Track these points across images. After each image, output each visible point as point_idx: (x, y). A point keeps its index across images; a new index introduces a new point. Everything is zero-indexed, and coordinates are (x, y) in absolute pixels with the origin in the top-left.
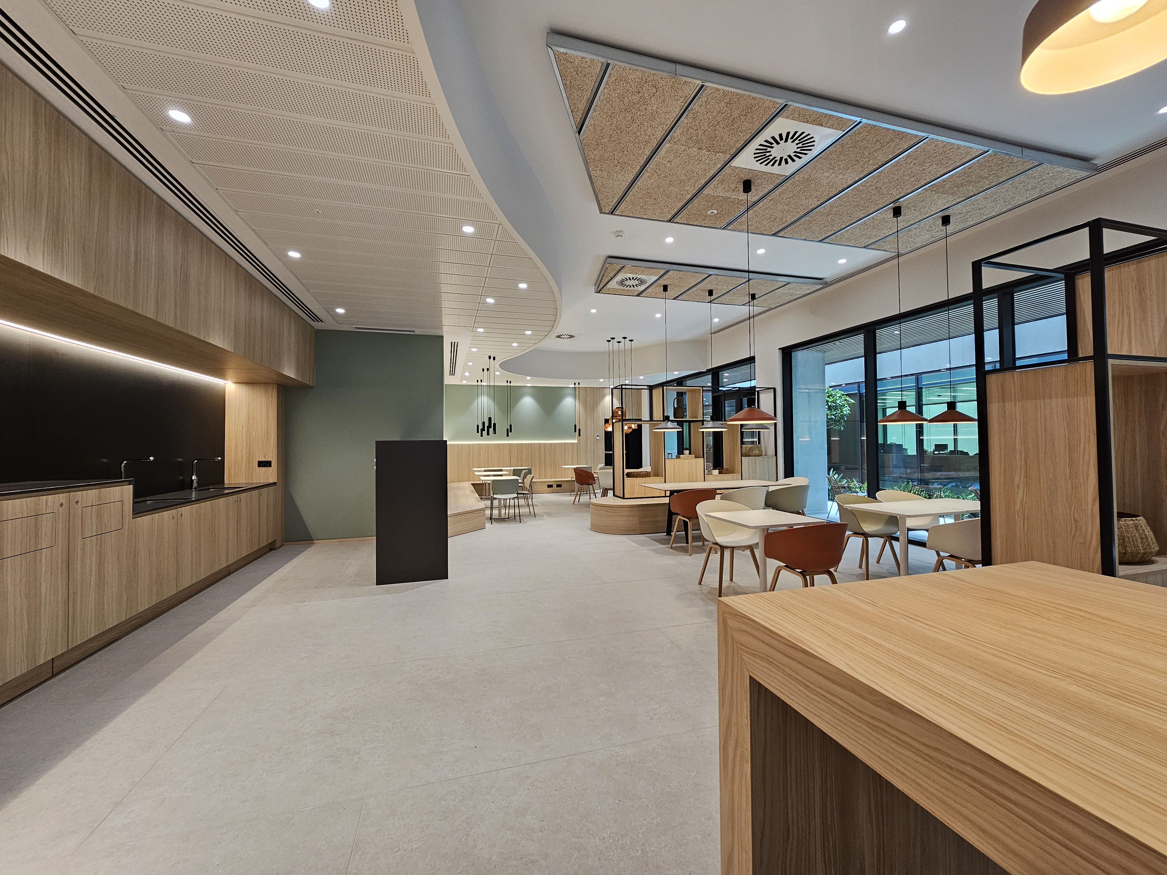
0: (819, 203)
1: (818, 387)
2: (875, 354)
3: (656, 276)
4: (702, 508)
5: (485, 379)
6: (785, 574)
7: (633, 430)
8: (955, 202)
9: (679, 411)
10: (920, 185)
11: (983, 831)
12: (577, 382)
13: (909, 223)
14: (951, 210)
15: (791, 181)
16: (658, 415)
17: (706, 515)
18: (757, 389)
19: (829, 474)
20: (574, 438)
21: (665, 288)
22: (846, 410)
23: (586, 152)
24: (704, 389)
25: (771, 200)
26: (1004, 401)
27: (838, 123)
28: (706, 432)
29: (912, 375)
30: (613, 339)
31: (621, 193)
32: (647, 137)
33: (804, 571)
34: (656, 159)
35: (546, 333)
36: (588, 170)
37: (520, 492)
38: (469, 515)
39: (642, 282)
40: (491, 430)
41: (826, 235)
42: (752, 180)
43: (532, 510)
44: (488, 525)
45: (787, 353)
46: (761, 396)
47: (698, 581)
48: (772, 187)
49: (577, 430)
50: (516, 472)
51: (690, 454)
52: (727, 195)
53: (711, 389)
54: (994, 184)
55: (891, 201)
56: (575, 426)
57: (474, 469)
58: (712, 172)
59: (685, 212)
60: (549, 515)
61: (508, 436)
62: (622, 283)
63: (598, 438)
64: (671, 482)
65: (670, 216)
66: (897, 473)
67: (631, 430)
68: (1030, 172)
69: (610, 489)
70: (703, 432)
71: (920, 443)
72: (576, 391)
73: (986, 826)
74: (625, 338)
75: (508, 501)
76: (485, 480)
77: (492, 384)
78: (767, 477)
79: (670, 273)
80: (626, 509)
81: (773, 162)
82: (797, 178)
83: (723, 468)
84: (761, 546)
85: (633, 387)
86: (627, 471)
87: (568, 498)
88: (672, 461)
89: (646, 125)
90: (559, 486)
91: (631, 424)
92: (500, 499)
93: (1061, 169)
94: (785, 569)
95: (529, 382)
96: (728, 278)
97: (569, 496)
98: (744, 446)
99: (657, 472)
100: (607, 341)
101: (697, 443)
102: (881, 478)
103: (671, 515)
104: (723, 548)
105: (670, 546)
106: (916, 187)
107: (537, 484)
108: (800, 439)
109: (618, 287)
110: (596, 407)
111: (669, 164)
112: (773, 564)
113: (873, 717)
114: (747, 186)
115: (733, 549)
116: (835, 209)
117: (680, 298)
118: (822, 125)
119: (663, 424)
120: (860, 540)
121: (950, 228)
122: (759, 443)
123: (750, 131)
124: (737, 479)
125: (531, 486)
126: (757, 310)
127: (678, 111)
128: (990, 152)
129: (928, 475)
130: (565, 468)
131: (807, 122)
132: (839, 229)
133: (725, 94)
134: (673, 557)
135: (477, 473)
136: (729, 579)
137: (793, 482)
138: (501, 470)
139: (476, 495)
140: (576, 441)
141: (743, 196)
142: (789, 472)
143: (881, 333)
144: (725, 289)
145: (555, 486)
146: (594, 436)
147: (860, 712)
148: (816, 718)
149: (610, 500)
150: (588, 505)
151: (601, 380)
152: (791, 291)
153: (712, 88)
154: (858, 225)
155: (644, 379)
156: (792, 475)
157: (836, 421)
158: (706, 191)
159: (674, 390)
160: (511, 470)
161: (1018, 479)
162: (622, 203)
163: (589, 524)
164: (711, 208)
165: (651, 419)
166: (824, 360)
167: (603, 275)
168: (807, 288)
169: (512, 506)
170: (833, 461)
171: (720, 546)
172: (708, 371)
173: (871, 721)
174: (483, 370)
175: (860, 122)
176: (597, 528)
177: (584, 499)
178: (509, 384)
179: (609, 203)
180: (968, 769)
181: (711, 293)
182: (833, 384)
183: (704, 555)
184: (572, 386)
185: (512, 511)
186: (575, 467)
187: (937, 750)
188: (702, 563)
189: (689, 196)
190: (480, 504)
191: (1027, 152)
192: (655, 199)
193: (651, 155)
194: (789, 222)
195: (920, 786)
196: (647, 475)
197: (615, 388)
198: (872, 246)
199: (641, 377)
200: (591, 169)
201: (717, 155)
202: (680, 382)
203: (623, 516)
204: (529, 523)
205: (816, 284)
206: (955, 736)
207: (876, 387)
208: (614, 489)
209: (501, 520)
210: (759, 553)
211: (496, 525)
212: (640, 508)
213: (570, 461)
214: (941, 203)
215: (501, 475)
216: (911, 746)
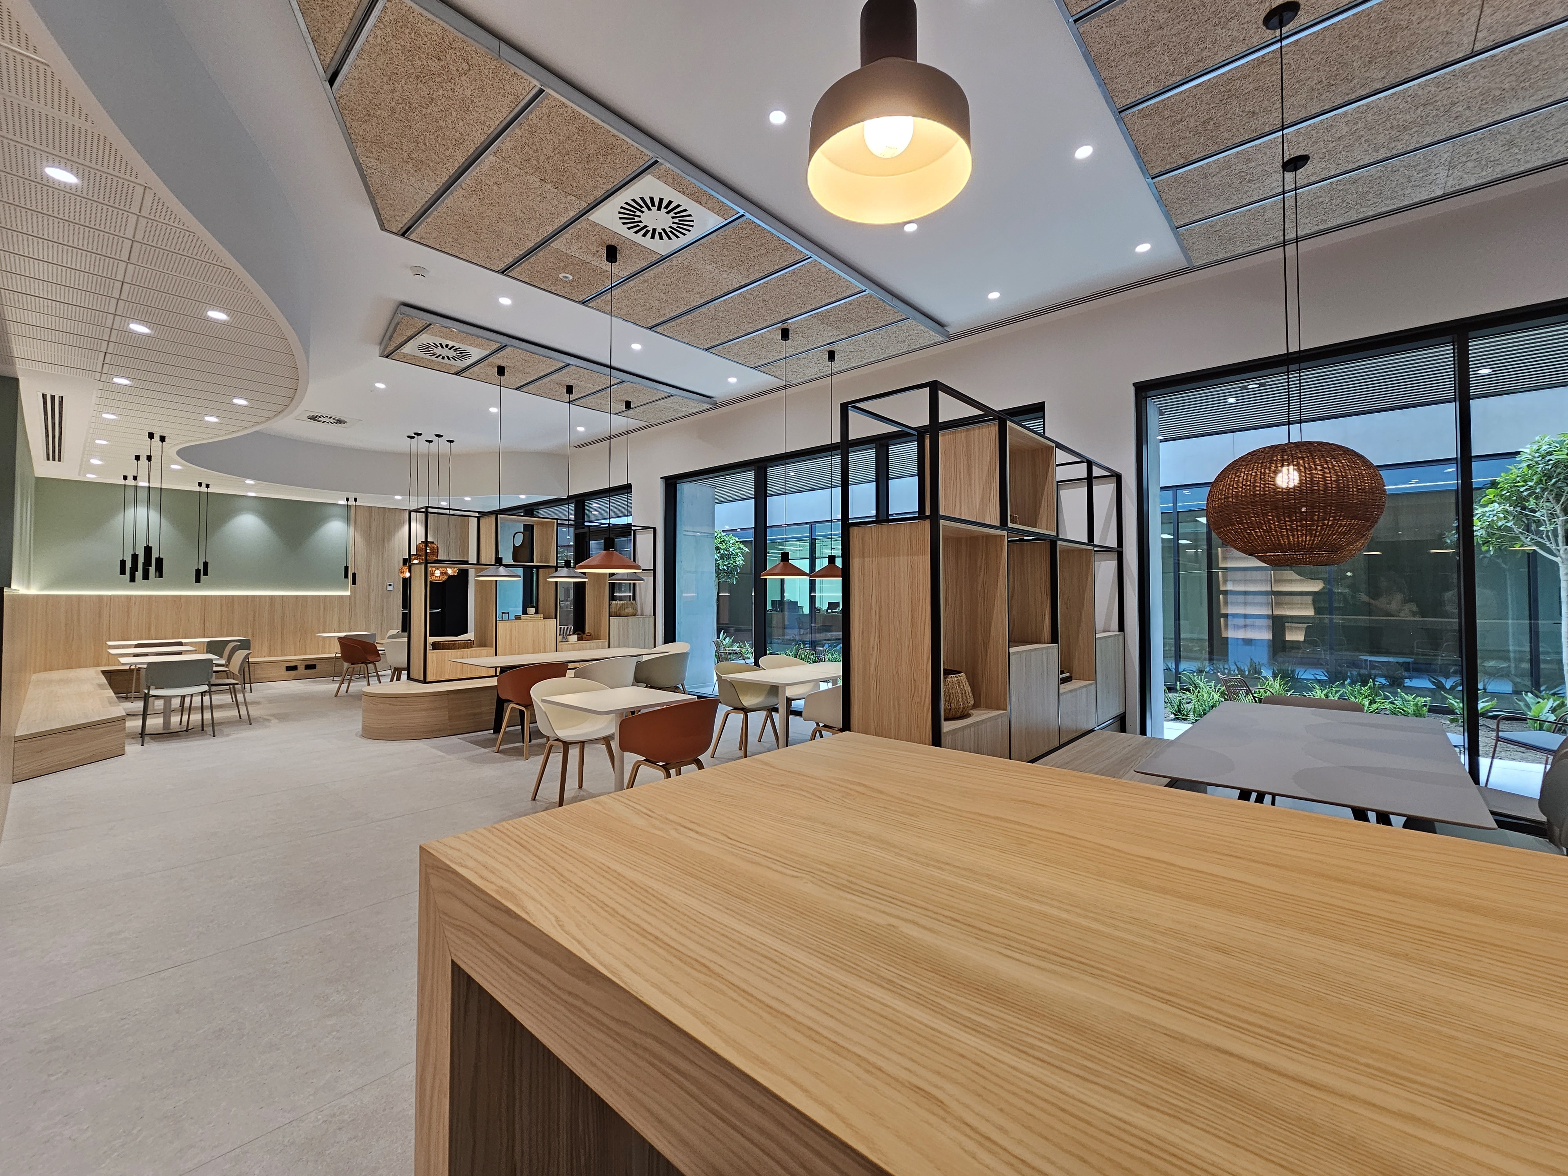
0: (702, 301)
1: (706, 529)
2: (766, 496)
3: (485, 349)
4: (539, 691)
5: (143, 474)
6: (646, 771)
7: (450, 577)
8: (839, 338)
9: (523, 553)
10: (806, 310)
11: (660, 1121)
12: (352, 497)
13: (798, 351)
14: (835, 345)
15: (667, 264)
16: (488, 556)
17: (543, 701)
18: (633, 528)
19: (718, 637)
20: (345, 588)
21: (501, 371)
22: (740, 561)
23: (348, 120)
24: (559, 522)
25: (645, 281)
26: (863, 557)
27: (720, 209)
28: (561, 582)
29: (806, 523)
30: (419, 434)
31: (417, 207)
32: (458, 134)
33: (667, 764)
34: (474, 173)
35: (280, 408)
36: (353, 151)
37: (214, 680)
38: (80, 732)
39: (463, 355)
40: (152, 570)
41: (712, 344)
42: (618, 248)
43: (243, 712)
44: (133, 749)
45: (671, 484)
46: (638, 536)
47: (531, 795)
48: (644, 264)
49: (349, 575)
50: (212, 647)
51: (537, 612)
52: (585, 257)
53: (572, 523)
54: (871, 328)
55: (780, 320)
56: (346, 568)
57: (110, 643)
58: (564, 220)
59: (525, 265)
60: (282, 717)
61: (198, 580)
62: (426, 348)
63: (390, 588)
64: (505, 654)
65: (502, 266)
66: (792, 634)
67: (446, 577)
68: (900, 324)
69: (404, 669)
70: (556, 583)
71: (812, 599)
72: (349, 513)
73: (663, 1115)
74: (439, 436)
75: (188, 700)
76: (136, 664)
77: (155, 484)
78: (642, 645)
79: (508, 350)
80: (427, 699)
81: (644, 231)
82: (675, 262)
83: (584, 632)
84: (617, 737)
85: (452, 512)
86: (431, 640)
87: (328, 687)
88: (508, 624)
89: (454, 114)
90: (310, 667)
91: (446, 568)
92: (168, 699)
93: (923, 328)
94: (645, 765)
95: (251, 488)
96: (593, 374)
97: (329, 683)
98: (613, 602)
99: (484, 641)
100: (409, 437)
101: (545, 596)
102: (768, 641)
103: (501, 704)
104: (566, 745)
105: (495, 749)
106: (803, 311)
107: (257, 666)
108: (683, 595)
109: (422, 355)
110: (389, 540)
111: (495, 187)
112: (631, 758)
113: (570, 993)
114: (612, 254)
115: (582, 744)
116: (721, 314)
117: (524, 389)
118: (700, 203)
119: (492, 570)
120: (741, 716)
121: (836, 365)
122: (634, 599)
123: (611, 179)
124: (603, 648)
125: (242, 670)
126: (634, 423)
127: (503, 114)
128: (866, 292)
129: (819, 636)
130: (324, 638)
131: (684, 193)
132: (726, 339)
133: (575, 116)
134: (499, 765)
135: (113, 651)
136: (577, 787)
137: (673, 648)
138: (180, 644)
139: (110, 693)
140: (348, 593)
141: (606, 266)
142: (670, 637)
143: (775, 473)
144: (591, 387)
145: (301, 668)
146: (383, 584)
147: (560, 988)
148: (517, 1007)
149: (404, 687)
150: (360, 696)
151: (398, 497)
152: (676, 406)
153: (555, 99)
154: (748, 339)
155: (470, 502)
156: (673, 640)
157: (729, 573)
158: (556, 244)
159: (520, 521)
160: (203, 642)
161: (874, 640)
162: (420, 224)
163: (359, 727)
164: (564, 270)
165: (478, 563)
166: (714, 497)
167: (395, 330)
168: (695, 405)
169: (196, 708)
170: (721, 622)
171: (563, 742)
172: (570, 498)
173: (571, 1000)
174: (138, 458)
175: (743, 215)
176: (371, 733)
177: (358, 686)
178: (204, 489)
179: (398, 218)
180: (649, 1043)
181: (570, 390)
182: (727, 528)
183: (542, 758)
184: (344, 502)
185: (196, 717)
186: (343, 634)
187: (625, 1024)
188: (539, 768)
189: (530, 245)
190: (114, 708)
191: (896, 301)
192: (476, 233)
193: (467, 163)
194: (668, 317)
195: (610, 1078)
196: (468, 645)
197: (416, 511)
198: (762, 369)
199: (468, 499)
200: (358, 153)
201: (569, 198)
202: (529, 510)
203: (421, 710)
204: (234, 736)
205: (703, 402)
206: (641, 1001)
207: (766, 536)
208: (408, 669)
209: (167, 734)
210: (615, 745)
211: (153, 747)
212: (452, 696)
213: (335, 625)
214: (827, 335)
215: (180, 653)
216: (603, 1024)
